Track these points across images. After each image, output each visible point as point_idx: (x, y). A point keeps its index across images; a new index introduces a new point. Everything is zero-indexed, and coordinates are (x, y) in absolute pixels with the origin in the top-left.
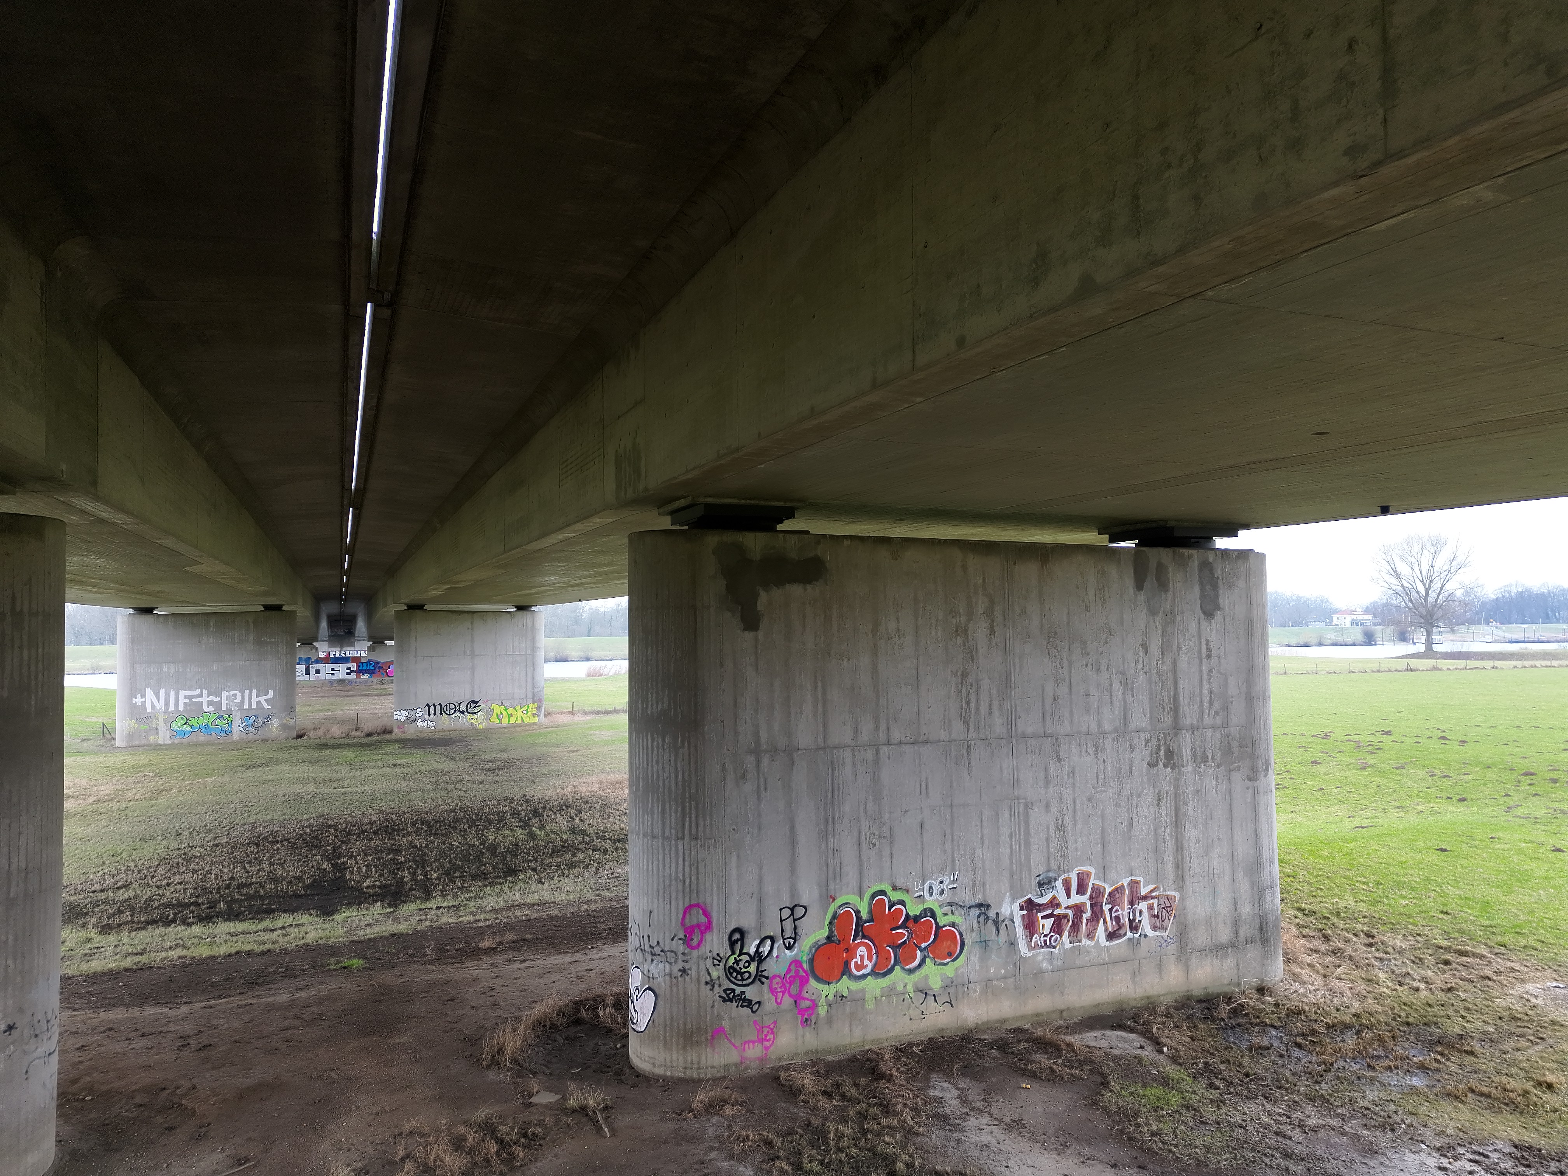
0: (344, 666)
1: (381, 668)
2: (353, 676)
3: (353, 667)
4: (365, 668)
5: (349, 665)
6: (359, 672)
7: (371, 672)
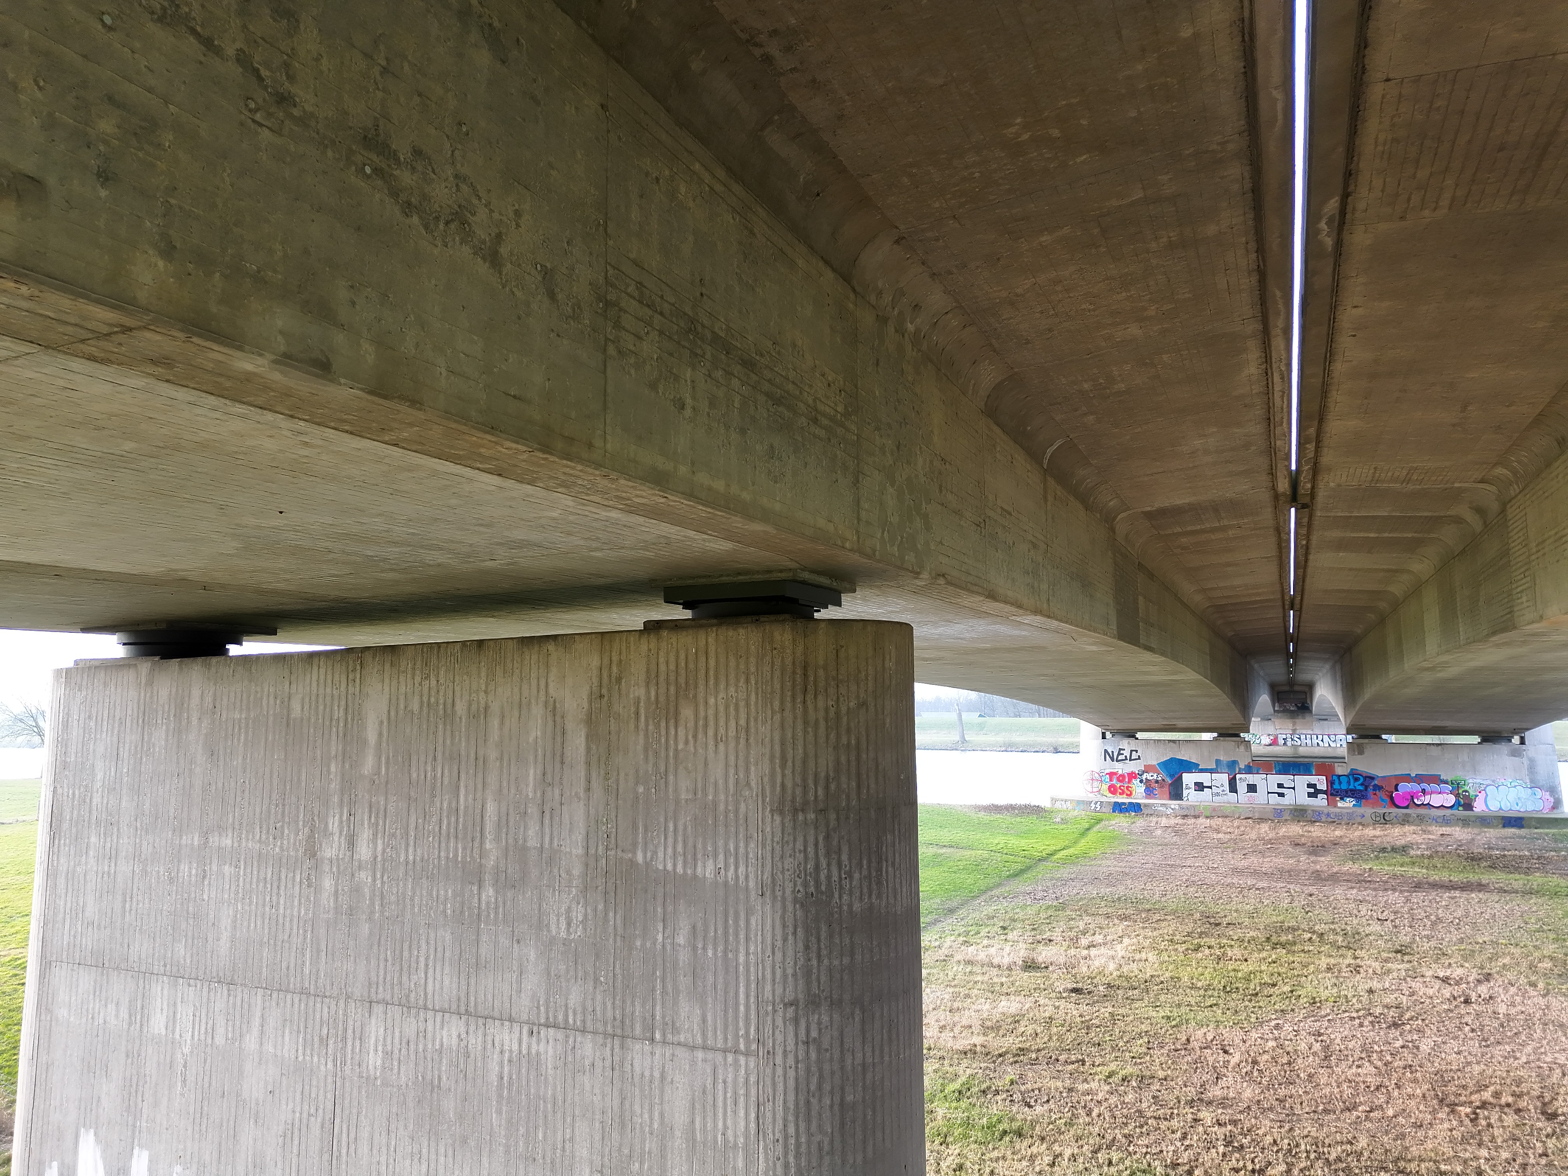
0: (1302, 781)
1: (1378, 788)
2: (1321, 801)
3: (1321, 782)
4: (1344, 786)
5: (1313, 779)
6: (1334, 793)
7: (1359, 796)
